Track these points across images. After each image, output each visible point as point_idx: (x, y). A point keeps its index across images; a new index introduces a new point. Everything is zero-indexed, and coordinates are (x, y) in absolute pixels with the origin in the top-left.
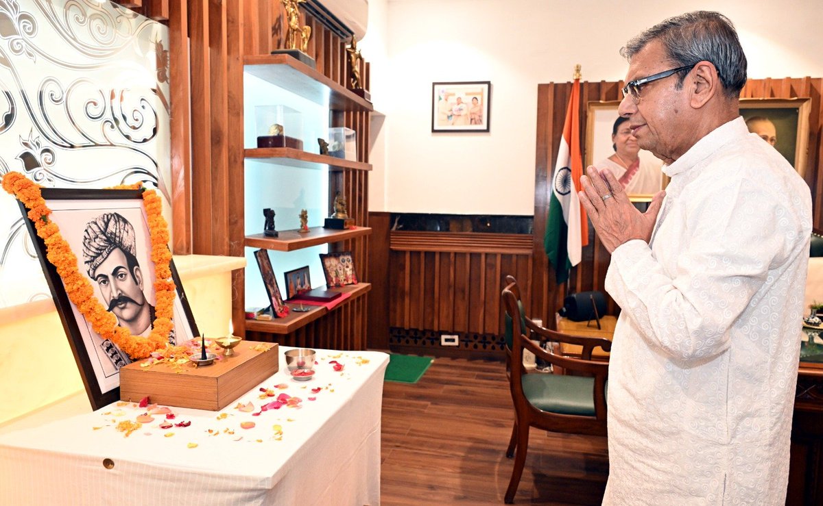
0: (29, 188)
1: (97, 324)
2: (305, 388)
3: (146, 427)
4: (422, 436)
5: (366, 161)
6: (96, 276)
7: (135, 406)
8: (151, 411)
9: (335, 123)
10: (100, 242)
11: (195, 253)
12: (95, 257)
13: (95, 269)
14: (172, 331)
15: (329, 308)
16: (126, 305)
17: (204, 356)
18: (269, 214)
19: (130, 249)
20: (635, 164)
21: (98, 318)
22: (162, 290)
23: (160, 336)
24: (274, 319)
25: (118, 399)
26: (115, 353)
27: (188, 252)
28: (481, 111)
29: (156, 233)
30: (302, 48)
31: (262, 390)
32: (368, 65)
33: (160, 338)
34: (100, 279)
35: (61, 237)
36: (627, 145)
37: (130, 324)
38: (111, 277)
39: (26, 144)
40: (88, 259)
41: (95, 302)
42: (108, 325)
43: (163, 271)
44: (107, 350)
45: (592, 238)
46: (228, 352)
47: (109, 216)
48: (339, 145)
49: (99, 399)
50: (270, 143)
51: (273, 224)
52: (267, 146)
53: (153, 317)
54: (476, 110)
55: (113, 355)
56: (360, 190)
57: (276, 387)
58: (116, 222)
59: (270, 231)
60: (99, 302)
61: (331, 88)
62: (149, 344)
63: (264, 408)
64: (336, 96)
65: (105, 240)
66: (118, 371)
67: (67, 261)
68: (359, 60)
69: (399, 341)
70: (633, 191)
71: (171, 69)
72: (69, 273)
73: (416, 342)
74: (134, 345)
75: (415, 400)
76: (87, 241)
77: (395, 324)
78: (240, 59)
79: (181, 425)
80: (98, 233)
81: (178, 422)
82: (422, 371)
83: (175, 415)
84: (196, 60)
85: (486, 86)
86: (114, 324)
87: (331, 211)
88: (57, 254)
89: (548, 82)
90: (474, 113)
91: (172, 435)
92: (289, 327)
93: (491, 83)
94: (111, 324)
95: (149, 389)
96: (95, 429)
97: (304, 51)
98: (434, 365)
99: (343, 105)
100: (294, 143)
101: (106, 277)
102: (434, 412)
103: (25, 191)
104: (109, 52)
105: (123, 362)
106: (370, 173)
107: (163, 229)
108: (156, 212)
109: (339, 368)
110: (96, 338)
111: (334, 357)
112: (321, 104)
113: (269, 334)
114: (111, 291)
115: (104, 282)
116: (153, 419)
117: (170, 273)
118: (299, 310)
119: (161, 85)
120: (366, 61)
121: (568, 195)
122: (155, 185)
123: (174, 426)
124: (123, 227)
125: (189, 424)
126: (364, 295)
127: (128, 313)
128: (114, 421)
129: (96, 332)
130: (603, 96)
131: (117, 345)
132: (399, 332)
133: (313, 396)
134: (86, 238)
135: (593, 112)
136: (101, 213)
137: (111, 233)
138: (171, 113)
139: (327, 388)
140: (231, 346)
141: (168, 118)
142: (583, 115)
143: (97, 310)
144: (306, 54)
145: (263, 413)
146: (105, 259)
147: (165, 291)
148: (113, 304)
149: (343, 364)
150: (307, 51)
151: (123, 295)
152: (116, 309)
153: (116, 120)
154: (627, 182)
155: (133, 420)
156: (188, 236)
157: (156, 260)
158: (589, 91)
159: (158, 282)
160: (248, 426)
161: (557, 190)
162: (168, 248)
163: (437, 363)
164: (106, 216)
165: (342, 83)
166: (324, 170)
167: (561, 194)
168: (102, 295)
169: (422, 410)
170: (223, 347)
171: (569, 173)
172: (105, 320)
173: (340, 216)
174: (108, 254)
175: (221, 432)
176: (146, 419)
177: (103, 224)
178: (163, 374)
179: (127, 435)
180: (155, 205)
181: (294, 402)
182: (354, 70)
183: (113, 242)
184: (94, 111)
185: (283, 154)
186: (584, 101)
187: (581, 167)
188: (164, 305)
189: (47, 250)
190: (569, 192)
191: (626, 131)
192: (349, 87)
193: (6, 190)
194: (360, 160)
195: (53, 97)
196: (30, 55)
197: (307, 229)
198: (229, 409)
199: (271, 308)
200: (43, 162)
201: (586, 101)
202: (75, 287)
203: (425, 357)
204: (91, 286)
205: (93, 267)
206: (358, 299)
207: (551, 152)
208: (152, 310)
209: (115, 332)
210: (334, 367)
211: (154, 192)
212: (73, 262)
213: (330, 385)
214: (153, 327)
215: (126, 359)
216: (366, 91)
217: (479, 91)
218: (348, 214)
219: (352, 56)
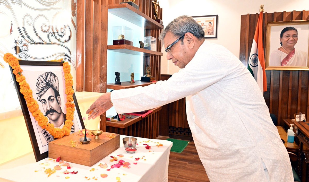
0: (14, 60)
1: (40, 122)
2: (132, 157)
3: (58, 172)
4: (185, 179)
5: (160, 51)
6: (41, 100)
7: (54, 161)
8: (61, 164)
9: (147, 35)
10: (43, 85)
11: (86, 91)
12: (41, 91)
13: (40, 97)
14: (73, 126)
15: (143, 117)
16: (53, 114)
17: (86, 139)
18: (117, 74)
19: (56, 88)
20: (292, 52)
21: (40, 119)
22: (69, 107)
23: (67, 128)
24: (118, 121)
25: (47, 156)
26: (48, 135)
27: (82, 90)
28: (213, 28)
29: (67, 81)
30: (133, 1)
31: (111, 157)
32: (161, 9)
33: (67, 129)
34: (43, 101)
35: (26, 82)
36: (288, 42)
37: (54, 122)
38: (47, 101)
39: (16, 42)
40: (38, 92)
41: (39, 112)
42: (44, 122)
43: (70, 98)
44: (44, 134)
45: (269, 88)
46: (97, 138)
47: (48, 73)
48: (148, 44)
49: (39, 156)
50: (119, 43)
51: (119, 79)
52: (117, 44)
53: (65, 119)
54: (211, 28)
55: (46, 136)
56: (157, 64)
57: (118, 155)
58: (51, 76)
59: (118, 82)
60: (41, 112)
61: (146, 18)
62: (62, 132)
63: (112, 167)
64: (147, 22)
65: (45, 84)
66: (48, 144)
67: (28, 93)
68: (158, 6)
69: (173, 133)
70: (291, 65)
71: (77, 11)
72: (29, 98)
73: (181, 133)
74: (55, 132)
75: (181, 161)
76: (38, 84)
77: (172, 125)
78: (107, 6)
79: (73, 173)
80: (42, 81)
81: (72, 171)
82: (184, 147)
83: (71, 167)
84: (88, 7)
85: (215, 17)
86: (47, 122)
87: (144, 73)
88: (24, 89)
89: (246, 14)
90: (209, 30)
91: (68, 178)
92: (125, 125)
93: (218, 16)
94: (46, 122)
95: (61, 153)
96: (36, 171)
97: (134, 2)
98: (189, 144)
99: (150, 26)
100: (129, 43)
101: (45, 100)
102: (190, 167)
103: (12, 61)
104: (52, 3)
105: (51, 139)
106: (162, 57)
107: (71, 79)
108: (68, 72)
109: (148, 148)
110: (39, 128)
111: (146, 142)
112: (141, 26)
113: (116, 128)
114: (47, 107)
115: (44, 103)
116: (61, 169)
117: (73, 99)
118: (129, 117)
119: (73, 17)
120: (161, 8)
121: (256, 67)
122: (69, 61)
123: (70, 173)
124: (53, 78)
125: (77, 173)
126: (158, 112)
127: (54, 117)
128: (44, 168)
129: (39, 125)
130: (275, 19)
131: (48, 132)
132: (173, 129)
133: (136, 162)
134: (37, 83)
135: (270, 27)
136: (44, 72)
137: (48, 81)
138: (77, 30)
139: (142, 158)
140: (98, 135)
141: (75, 32)
142: (265, 28)
143: (40, 115)
144: (135, 4)
145: (112, 169)
146: (45, 92)
147: (70, 107)
148: (48, 113)
149: (150, 146)
150: (135, 2)
151: (52, 109)
152: (49, 115)
153: (54, 33)
154: (288, 61)
155: (52, 168)
156: (83, 83)
157: (67, 93)
158: (267, 17)
159: (68, 103)
160: (104, 176)
161: (251, 65)
162: (73, 88)
163: (190, 144)
164: (46, 73)
165: (150, 16)
166: (141, 55)
167: (253, 66)
168: (43, 108)
169: (184, 166)
170: (95, 135)
171: (257, 56)
172: (43, 120)
173: (148, 76)
174: (47, 90)
175: (91, 178)
176: (58, 168)
177: (45, 77)
178: (67, 146)
179: (49, 176)
180: (68, 69)
181: (127, 165)
182: (155, 11)
183: (49, 85)
184: (45, 29)
185: (124, 47)
186: (265, 22)
187: (264, 54)
188: (70, 114)
189: (20, 88)
190: (257, 65)
191: (287, 36)
192: (153, 18)
193: (5, 61)
194: (157, 51)
195: (28, 22)
196: (19, 4)
197: (134, 82)
198: (96, 166)
199: (117, 116)
200: (23, 50)
201: (266, 22)
202: (31, 105)
203: (185, 141)
204: (38, 104)
205: (40, 96)
206: (156, 113)
207: (248, 47)
208: (65, 116)
209: (48, 126)
210: (146, 147)
211: (68, 63)
212: (31, 93)
213: (144, 156)
214: (64, 124)
215: (52, 138)
216: (160, 20)
217: (212, 19)
218: (152, 75)
219: (155, 5)
